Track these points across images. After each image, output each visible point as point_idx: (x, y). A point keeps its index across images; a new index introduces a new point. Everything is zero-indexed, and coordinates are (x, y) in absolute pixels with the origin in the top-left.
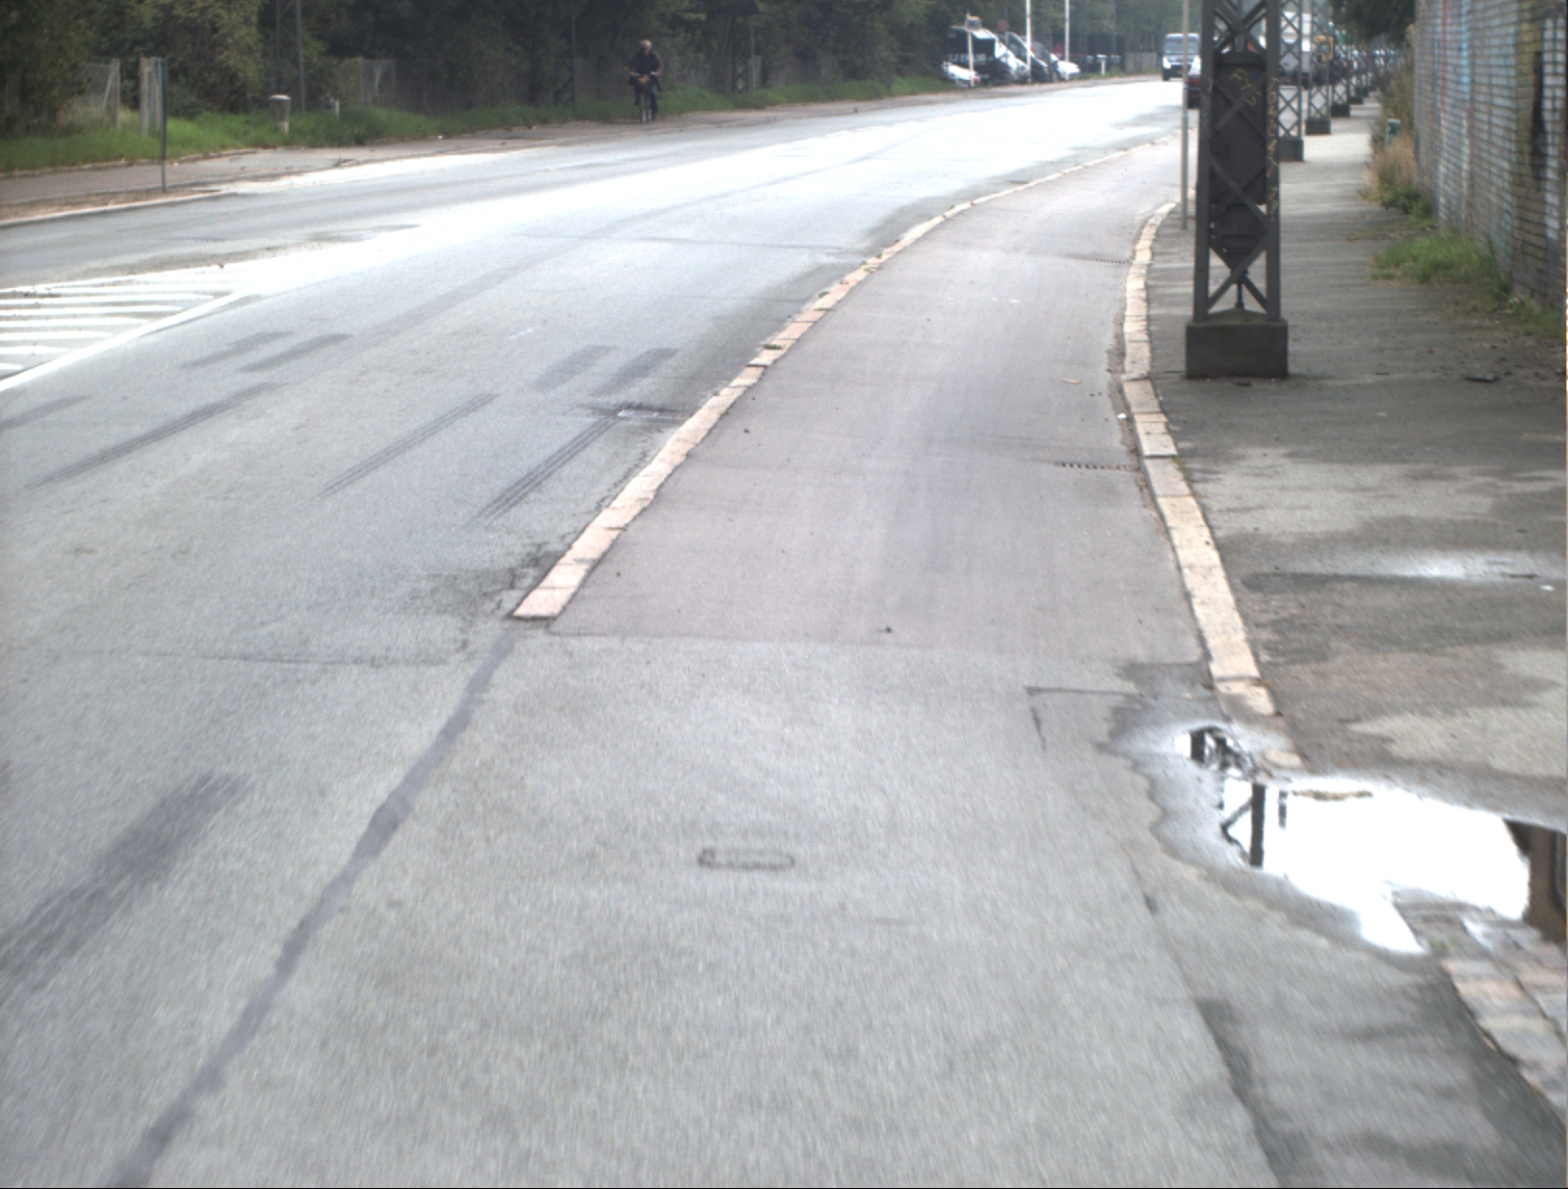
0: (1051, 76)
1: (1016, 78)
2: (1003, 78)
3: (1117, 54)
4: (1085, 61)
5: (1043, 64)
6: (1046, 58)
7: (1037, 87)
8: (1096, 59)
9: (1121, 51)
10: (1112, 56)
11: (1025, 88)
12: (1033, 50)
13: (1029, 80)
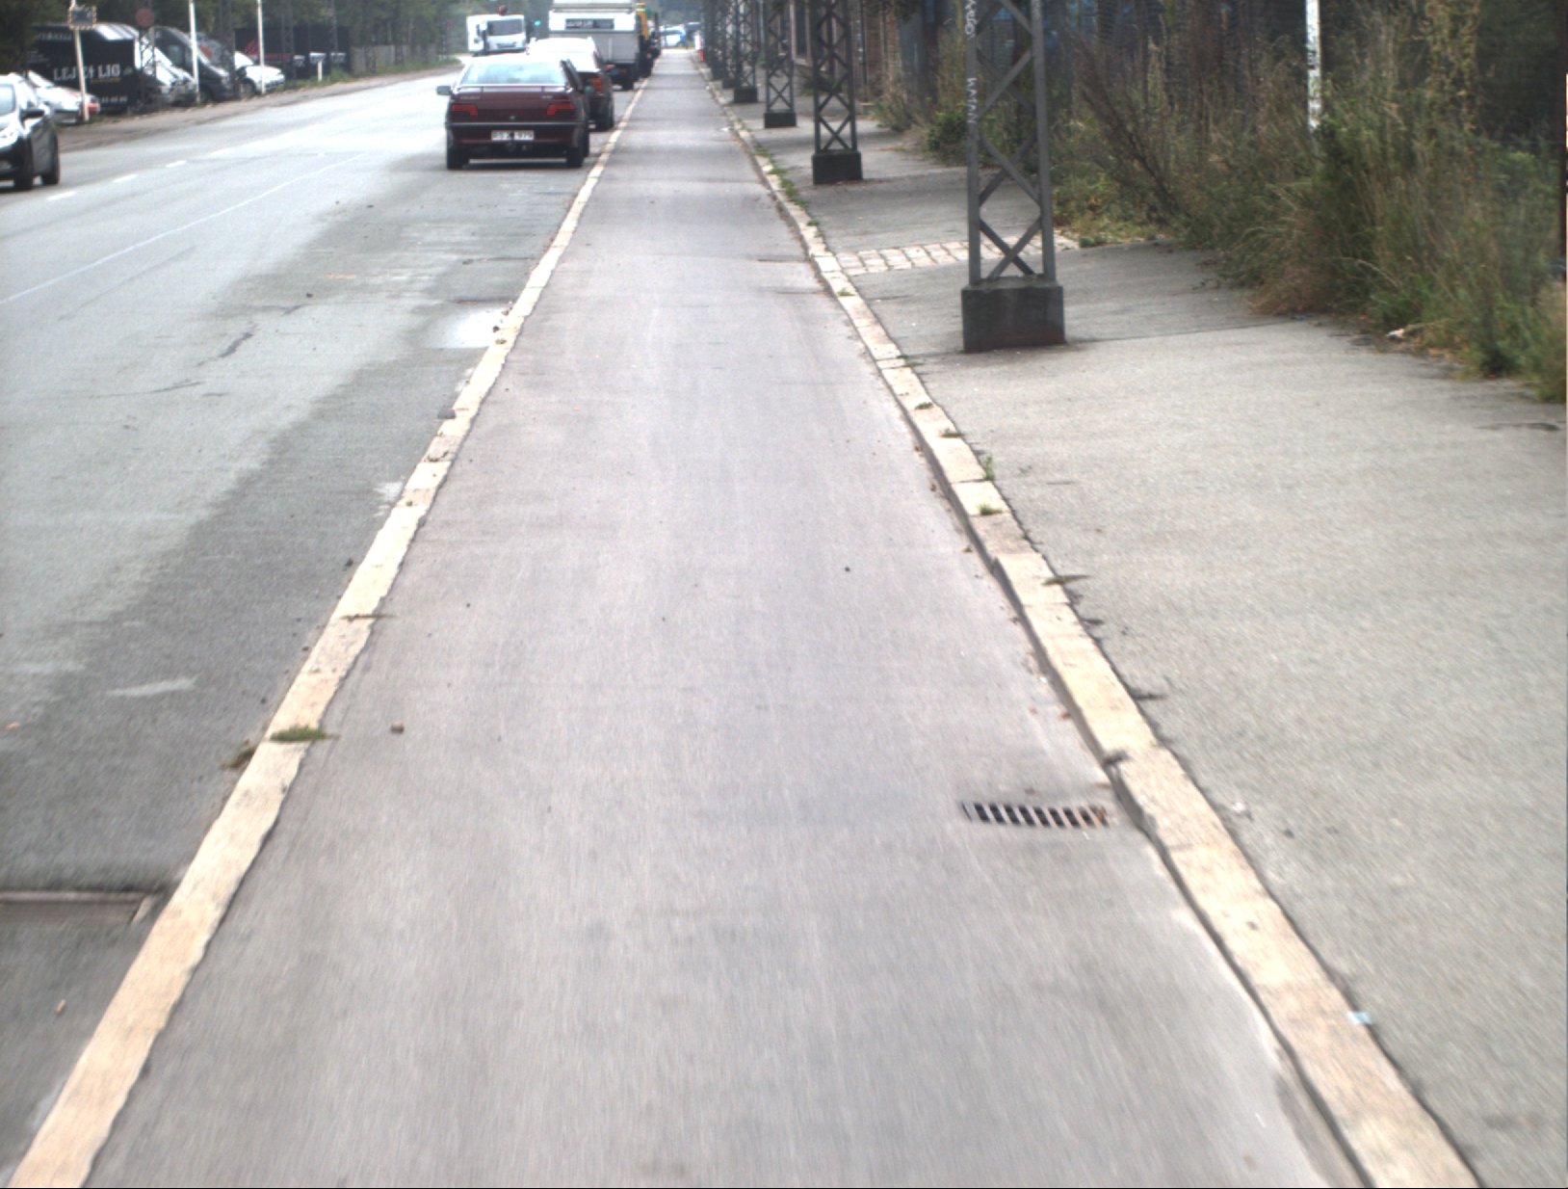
0: (235, 89)
1: (171, 98)
2: (150, 101)
3: (341, 50)
4: (292, 62)
5: (222, 72)
6: (227, 63)
7: (210, 111)
8: (307, 59)
9: (344, 46)
10: (333, 54)
11: (190, 114)
12: (202, 49)
13: (198, 99)
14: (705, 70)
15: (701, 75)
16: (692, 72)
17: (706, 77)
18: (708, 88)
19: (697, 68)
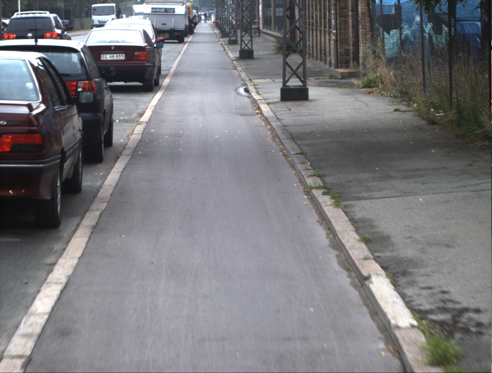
14: (217, 31)
15: (215, 33)
16: (211, 32)
17: (218, 35)
18: (220, 43)
19: (213, 30)
